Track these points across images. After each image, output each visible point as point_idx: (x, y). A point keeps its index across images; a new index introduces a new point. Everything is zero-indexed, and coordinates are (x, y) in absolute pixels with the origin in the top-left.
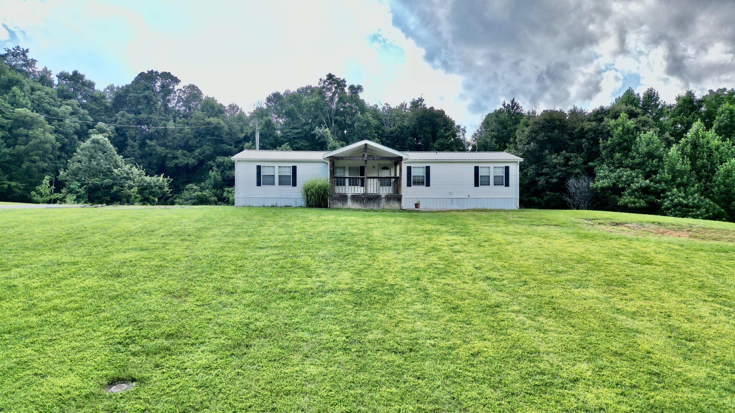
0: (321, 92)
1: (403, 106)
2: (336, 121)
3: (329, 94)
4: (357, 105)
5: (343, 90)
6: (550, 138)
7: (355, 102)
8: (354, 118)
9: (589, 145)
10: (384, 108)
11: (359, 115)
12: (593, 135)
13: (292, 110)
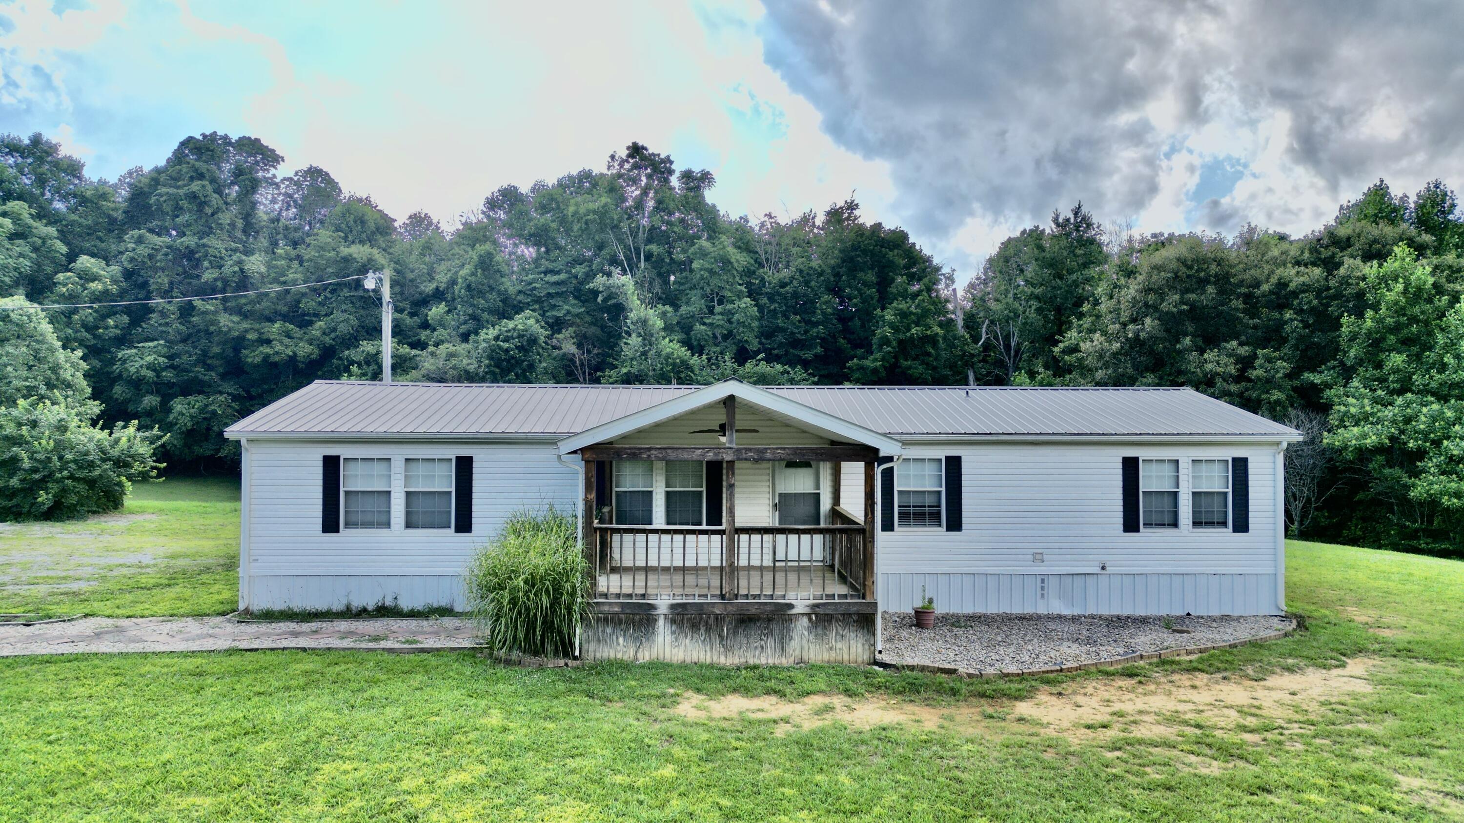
0: (613, 187)
1: (806, 220)
2: (648, 257)
3: (634, 192)
4: (700, 216)
5: (667, 181)
6: (1193, 306)
7: (695, 211)
8: (692, 250)
9: (1304, 327)
10: (762, 225)
11: (704, 243)
12: (1315, 302)
13: (545, 229)
